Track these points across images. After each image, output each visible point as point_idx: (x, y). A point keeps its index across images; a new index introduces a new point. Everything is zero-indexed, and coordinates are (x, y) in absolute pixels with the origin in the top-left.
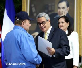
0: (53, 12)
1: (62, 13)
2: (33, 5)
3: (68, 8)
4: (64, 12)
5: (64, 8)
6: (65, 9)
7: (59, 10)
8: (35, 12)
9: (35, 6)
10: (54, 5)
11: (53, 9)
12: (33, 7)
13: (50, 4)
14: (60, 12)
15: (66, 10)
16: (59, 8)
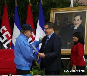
0: (71, 23)
1: (77, 24)
2: (57, 18)
3: (81, 20)
4: (79, 23)
5: (78, 20)
7: (75, 22)
10: (72, 18)
11: (71, 21)
13: (69, 18)
14: (75, 23)
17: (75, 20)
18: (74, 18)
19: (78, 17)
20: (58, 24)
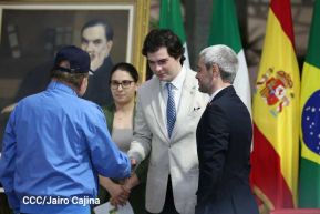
1: (94, 56)
2: (10, 28)
3: (111, 43)
5: (97, 42)
6: (101, 46)
8: (16, 48)
9: (16, 31)
10: (72, 33)
12: (13, 32)
13: (59, 29)
15: (103, 49)
16: (85, 41)
17: (87, 42)
18: (82, 31)
19: (97, 31)
20: (16, 54)
